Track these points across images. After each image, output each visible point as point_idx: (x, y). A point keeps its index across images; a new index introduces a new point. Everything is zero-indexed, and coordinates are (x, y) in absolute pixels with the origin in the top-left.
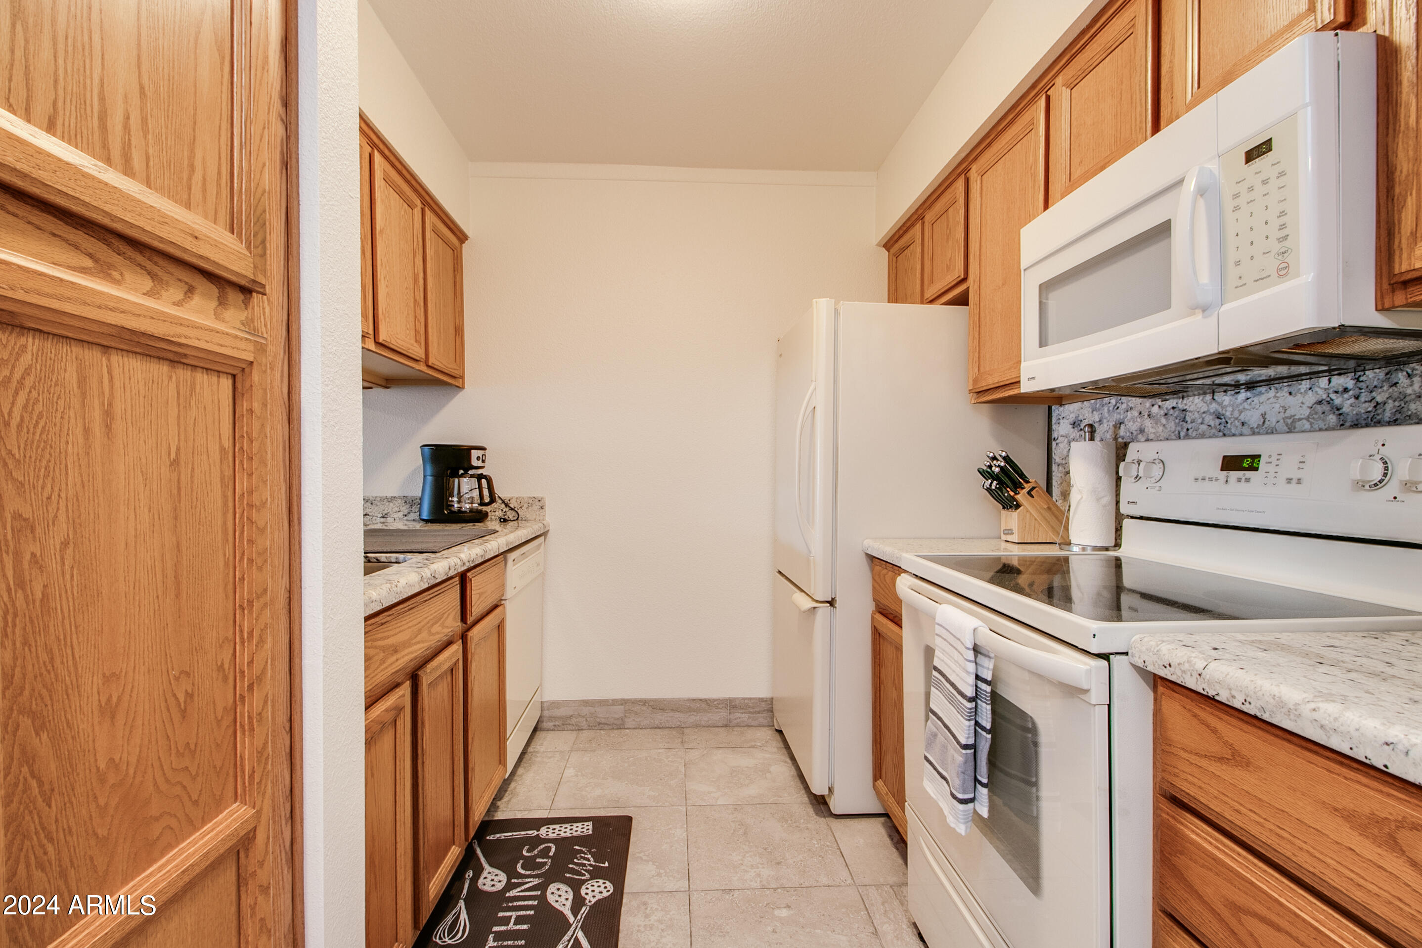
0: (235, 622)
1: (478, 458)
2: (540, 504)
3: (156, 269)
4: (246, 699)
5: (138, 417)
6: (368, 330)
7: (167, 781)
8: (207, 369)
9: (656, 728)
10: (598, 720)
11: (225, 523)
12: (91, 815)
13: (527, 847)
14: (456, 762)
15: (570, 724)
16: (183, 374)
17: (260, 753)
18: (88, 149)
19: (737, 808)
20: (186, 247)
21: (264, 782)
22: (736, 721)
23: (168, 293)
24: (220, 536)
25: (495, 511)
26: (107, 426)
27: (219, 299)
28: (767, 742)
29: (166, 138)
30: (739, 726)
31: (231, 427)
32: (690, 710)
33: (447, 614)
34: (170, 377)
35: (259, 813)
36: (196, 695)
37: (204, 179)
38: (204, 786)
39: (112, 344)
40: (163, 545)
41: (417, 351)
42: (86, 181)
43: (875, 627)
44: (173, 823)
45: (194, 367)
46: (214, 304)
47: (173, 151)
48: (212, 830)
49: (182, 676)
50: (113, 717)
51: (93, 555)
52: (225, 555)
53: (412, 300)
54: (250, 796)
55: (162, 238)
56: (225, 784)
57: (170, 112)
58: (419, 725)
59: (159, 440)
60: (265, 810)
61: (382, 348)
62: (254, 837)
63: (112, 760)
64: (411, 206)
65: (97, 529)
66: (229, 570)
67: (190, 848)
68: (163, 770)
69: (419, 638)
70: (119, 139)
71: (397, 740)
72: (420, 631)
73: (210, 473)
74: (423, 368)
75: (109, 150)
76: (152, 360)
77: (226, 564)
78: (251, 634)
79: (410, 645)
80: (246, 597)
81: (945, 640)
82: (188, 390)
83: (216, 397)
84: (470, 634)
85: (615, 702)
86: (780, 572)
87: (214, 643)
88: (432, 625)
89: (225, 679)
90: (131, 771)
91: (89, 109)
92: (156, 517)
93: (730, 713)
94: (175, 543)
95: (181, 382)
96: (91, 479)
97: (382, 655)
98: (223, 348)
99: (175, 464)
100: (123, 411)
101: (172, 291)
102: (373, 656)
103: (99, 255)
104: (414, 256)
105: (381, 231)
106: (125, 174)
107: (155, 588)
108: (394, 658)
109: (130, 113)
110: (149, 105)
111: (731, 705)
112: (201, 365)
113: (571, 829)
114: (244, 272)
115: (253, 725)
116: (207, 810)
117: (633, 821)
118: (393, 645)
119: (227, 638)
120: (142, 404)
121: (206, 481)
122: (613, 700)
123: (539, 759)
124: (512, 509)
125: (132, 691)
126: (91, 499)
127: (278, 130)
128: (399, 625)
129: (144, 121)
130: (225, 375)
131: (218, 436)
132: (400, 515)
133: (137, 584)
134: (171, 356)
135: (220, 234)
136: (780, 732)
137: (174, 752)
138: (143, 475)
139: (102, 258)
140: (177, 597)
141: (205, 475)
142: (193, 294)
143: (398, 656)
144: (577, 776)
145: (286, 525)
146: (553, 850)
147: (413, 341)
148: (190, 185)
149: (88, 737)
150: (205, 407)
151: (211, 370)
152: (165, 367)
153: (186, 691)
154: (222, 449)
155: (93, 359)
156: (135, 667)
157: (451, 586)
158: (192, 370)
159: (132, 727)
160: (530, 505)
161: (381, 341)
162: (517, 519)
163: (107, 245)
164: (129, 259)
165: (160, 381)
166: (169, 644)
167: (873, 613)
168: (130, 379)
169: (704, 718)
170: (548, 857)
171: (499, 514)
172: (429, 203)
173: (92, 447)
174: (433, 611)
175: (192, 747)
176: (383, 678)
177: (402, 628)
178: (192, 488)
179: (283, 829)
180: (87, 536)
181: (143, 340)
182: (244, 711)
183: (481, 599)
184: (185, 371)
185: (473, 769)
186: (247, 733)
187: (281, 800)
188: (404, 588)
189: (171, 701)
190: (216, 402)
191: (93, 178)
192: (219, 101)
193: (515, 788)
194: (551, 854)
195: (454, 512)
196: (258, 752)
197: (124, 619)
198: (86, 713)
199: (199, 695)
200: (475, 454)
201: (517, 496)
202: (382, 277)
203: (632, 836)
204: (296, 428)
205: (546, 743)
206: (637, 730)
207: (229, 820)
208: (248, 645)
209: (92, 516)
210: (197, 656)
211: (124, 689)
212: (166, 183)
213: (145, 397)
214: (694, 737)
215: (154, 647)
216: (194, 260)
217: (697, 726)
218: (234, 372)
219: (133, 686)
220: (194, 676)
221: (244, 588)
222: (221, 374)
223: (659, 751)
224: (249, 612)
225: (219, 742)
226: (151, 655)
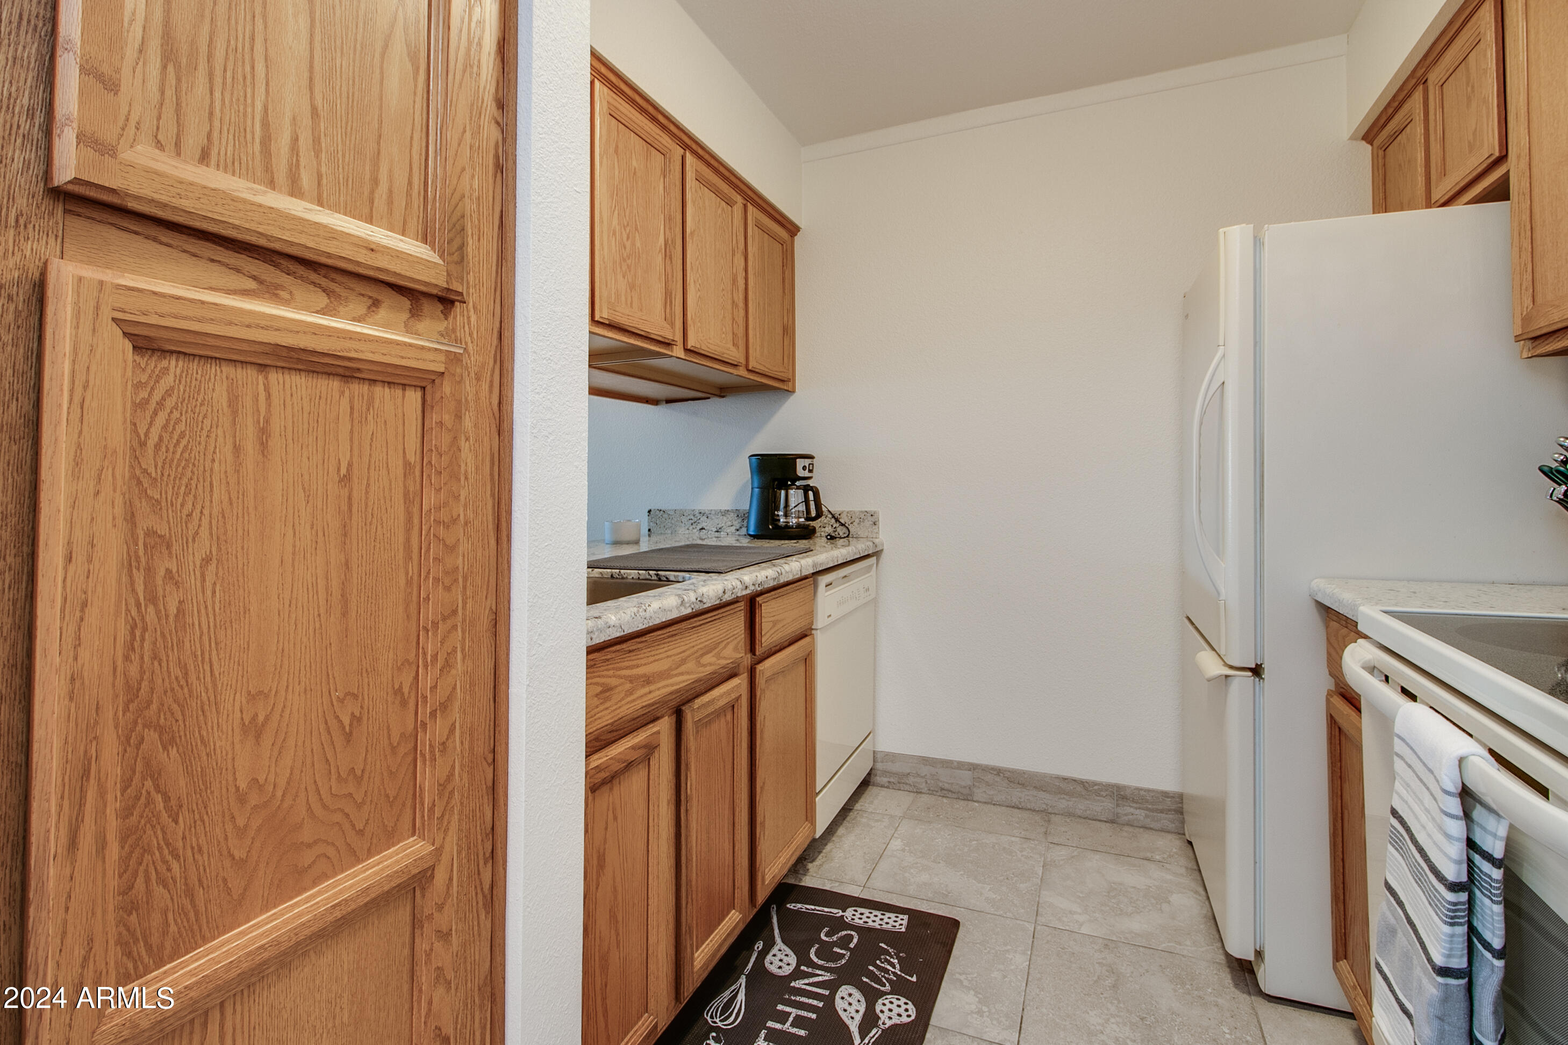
0: (418, 643)
1: (804, 468)
2: (873, 519)
3: (333, 286)
4: (428, 726)
5: (300, 434)
6: (674, 336)
7: (325, 807)
8: (389, 383)
9: (1013, 807)
10: (941, 784)
11: (408, 540)
12: (226, 835)
13: (826, 929)
14: (737, 813)
15: (907, 784)
16: (358, 389)
17: (442, 786)
18: (247, 174)
19: (1108, 944)
20: (359, 260)
21: (446, 817)
22: (1126, 818)
23: (347, 309)
24: (401, 555)
25: (824, 526)
26: (263, 443)
27: (411, 311)
28: (1170, 856)
29: (344, 156)
30: (1132, 826)
31: (419, 440)
32: (1060, 791)
33: (725, 642)
34: (342, 393)
35: (439, 851)
36: (365, 718)
37: (390, 191)
38: (372, 815)
39: (268, 362)
40: (328, 563)
41: (735, 354)
42: (236, 204)
43: (1331, 715)
44: (331, 852)
45: (373, 382)
46: (405, 316)
47: (351, 166)
48: (378, 864)
49: (348, 697)
50: (258, 737)
51: (240, 571)
52: (407, 574)
53: (730, 302)
54: (429, 831)
55: (329, 253)
56: (400, 815)
57: (349, 128)
58: (683, 767)
59: (326, 457)
60: (447, 848)
61: (692, 355)
62: (432, 876)
63: (255, 780)
64: (730, 203)
65: (245, 546)
66: (412, 590)
67: (348, 881)
68: (319, 794)
69: (683, 669)
70: (284, 161)
71: (651, 782)
72: (684, 661)
73: (391, 489)
74: (742, 372)
75: (272, 173)
76: (320, 376)
77: (409, 583)
78: (435, 657)
79: (669, 677)
80: (430, 619)
81: (1410, 766)
82: (364, 405)
83: (400, 411)
84: (760, 667)
85: (961, 765)
86: (1188, 618)
87: (390, 665)
88: (702, 655)
89: (404, 703)
90: (279, 794)
91: (249, 136)
92: (321, 534)
93: (1118, 805)
94: (343, 560)
95: (356, 398)
96: (241, 496)
97: (628, 686)
98: (404, 360)
99: (346, 480)
100: (283, 428)
101: (351, 306)
102: (616, 686)
103: (263, 277)
104: (733, 255)
105: (692, 233)
106: (292, 194)
107: (316, 607)
108: (646, 690)
109: (299, 135)
110: (322, 124)
111: (1119, 794)
112: (380, 378)
113: (882, 919)
114: (434, 281)
115: (435, 755)
116: (374, 841)
117: (961, 928)
118: (645, 675)
119: (407, 660)
120: (306, 420)
121: (385, 498)
122: (959, 763)
123: (864, 820)
124: (842, 525)
125: (283, 711)
126: (240, 515)
127: (491, 133)
128: (653, 653)
129: (316, 141)
130: (413, 389)
131: (401, 452)
132: (733, 529)
133: (294, 602)
134: (341, 371)
135: (412, 247)
136: (1190, 843)
137: (334, 777)
138: (304, 491)
139: (268, 279)
140: (344, 616)
141: (384, 490)
142: (378, 308)
143: (652, 687)
144: (903, 850)
145: (493, 542)
146: (855, 940)
147: (730, 345)
148: (373, 200)
149: (227, 755)
150: (385, 422)
151: (394, 383)
152: (335, 383)
153: (353, 714)
154: (407, 465)
155: (247, 378)
156: (287, 687)
157: (732, 612)
158: (370, 385)
159: (282, 747)
160: (861, 520)
161: (689, 347)
162: (848, 536)
163: (274, 266)
164: (301, 278)
165: (329, 396)
166: (332, 664)
167: (1330, 694)
168: (292, 395)
169: (1081, 806)
170: (847, 949)
171: (829, 530)
172: (752, 198)
173: (244, 465)
174: (704, 639)
175: (359, 773)
176: (629, 711)
177: (657, 657)
178: (366, 505)
179: (481, 870)
180: (234, 552)
181: (304, 356)
182: (425, 739)
183: (776, 628)
184: (361, 386)
185: (763, 824)
186: (427, 762)
187: (479, 837)
188: (655, 613)
189: (333, 723)
190: (400, 415)
191: (245, 201)
192: (411, 111)
193: (831, 851)
194: (852, 945)
195: (780, 527)
196: (440, 785)
197: (276, 637)
198: (225, 730)
199: (368, 719)
200: (800, 463)
201: (848, 510)
202: (692, 281)
203: (955, 947)
204: (506, 440)
205: (875, 801)
206: (989, 806)
207: (401, 855)
208: (432, 669)
209: (240, 532)
210: (368, 678)
211: (273, 709)
212: (342, 198)
213: (310, 413)
214: (1063, 829)
215: (313, 667)
216: (371, 273)
217: (1070, 815)
218: (423, 384)
219: (284, 707)
220: (363, 699)
221: (428, 608)
222: (407, 388)
223: (1013, 839)
224: (433, 634)
225: (394, 770)
226: (308, 674)
